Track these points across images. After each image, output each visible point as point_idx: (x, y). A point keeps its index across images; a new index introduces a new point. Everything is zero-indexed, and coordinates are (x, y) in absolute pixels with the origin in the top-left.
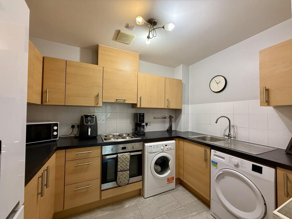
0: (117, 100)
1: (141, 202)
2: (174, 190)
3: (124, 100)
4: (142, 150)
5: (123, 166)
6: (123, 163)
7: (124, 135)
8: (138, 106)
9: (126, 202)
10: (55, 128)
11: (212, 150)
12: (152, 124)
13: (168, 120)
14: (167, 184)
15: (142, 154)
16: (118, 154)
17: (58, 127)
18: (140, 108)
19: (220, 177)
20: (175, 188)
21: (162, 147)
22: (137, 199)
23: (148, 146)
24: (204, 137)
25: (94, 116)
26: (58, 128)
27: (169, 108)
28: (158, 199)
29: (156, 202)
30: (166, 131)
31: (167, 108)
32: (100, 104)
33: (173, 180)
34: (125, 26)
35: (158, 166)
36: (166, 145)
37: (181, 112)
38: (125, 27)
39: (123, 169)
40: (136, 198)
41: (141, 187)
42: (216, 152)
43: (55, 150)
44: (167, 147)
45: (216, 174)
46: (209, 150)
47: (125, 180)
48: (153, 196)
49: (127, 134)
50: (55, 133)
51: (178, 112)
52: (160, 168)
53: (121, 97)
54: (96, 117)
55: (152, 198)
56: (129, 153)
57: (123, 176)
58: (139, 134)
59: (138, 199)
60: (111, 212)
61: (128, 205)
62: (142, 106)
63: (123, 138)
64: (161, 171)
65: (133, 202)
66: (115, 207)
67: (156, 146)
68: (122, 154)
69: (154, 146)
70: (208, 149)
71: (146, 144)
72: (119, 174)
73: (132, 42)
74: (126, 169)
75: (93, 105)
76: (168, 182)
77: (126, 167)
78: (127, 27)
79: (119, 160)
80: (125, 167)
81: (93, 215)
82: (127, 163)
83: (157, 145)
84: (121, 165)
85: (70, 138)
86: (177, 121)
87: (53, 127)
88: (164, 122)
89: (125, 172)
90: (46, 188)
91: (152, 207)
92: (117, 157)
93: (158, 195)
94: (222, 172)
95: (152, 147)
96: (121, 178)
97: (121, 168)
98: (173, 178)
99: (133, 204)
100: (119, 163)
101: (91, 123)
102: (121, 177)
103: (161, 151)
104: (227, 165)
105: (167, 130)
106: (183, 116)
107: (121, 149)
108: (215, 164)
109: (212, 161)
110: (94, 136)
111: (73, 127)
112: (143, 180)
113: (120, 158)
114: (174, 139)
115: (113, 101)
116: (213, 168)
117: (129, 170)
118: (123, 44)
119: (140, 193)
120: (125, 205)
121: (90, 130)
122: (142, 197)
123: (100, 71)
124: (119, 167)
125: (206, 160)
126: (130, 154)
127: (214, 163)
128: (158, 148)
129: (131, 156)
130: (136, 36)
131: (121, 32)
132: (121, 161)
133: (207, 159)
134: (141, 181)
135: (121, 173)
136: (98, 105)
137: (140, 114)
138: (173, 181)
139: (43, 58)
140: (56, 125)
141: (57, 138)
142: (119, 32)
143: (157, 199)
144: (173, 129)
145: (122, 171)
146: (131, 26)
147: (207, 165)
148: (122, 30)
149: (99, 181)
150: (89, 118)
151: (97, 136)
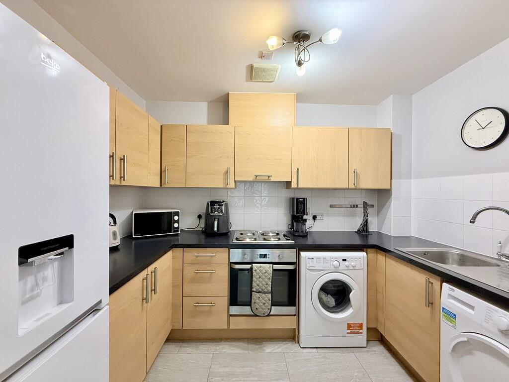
0: (257, 176)
1: (292, 352)
2: (365, 349)
3: (269, 176)
4: (297, 264)
5: (261, 285)
6: (261, 279)
7: (271, 234)
8: (294, 185)
9: (269, 344)
10: (176, 218)
11: (444, 284)
12: (325, 218)
13: (360, 210)
14: (348, 333)
15: (296, 269)
16: (254, 265)
17: (179, 217)
18: (297, 188)
19: (461, 349)
20: (365, 346)
21: (336, 263)
22: (287, 344)
23: (306, 257)
24: (442, 252)
25: (223, 202)
26: (179, 219)
27: (358, 187)
28: (326, 356)
29: (321, 360)
30: (356, 232)
31: (353, 187)
32: (232, 184)
33: (361, 329)
34: (257, 56)
35: (329, 296)
36: (344, 260)
37: (391, 195)
38: (259, 57)
39: (260, 290)
40: (287, 342)
41: (295, 327)
42: (454, 291)
43: (169, 247)
44: (346, 263)
45: (452, 340)
46: (439, 283)
47: (264, 307)
48: (316, 348)
49: (274, 233)
50: (176, 225)
51: (383, 195)
52: (333, 300)
53: (263, 171)
54: (226, 204)
55: (315, 350)
56: (271, 265)
57: (262, 301)
58: (296, 234)
59: (290, 344)
60: (242, 352)
61: (271, 349)
62: (301, 186)
63: (265, 239)
64: (334, 307)
65: (279, 348)
66: (250, 346)
67: (322, 259)
68: (259, 265)
69: (319, 258)
70: (437, 280)
71: (303, 254)
72: (255, 296)
73: (277, 77)
74: (266, 290)
75: (221, 186)
76: (349, 331)
77: (266, 288)
78: (262, 56)
79: (254, 273)
80: (263, 287)
81: (218, 348)
82: (267, 280)
83: (325, 258)
84: (258, 282)
85: (197, 232)
86: (381, 213)
87: (173, 217)
88: (354, 215)
89: (264, 295)
90: (155, 294)
91: (310, 365)
92: (251, 268)
93: (328, 349)
94: (466, 339)
95: (315, 259)
96: (258, 304)
97: (258, 287)
98: (361, 326)
99: (279, 350)
100: (254, 279)
101: (219, 213)
102: (258, 301)
103: (334, 269)
104: (481, 325)
105: (359, 230)
106: (395, 205)
107: (259, 256)
108: (452, 316)
109: (443, 308)
110: (224, 232)
111: (200, 217)
112: (298, 314)
113: (256, 271)
114: (365, 249)
115: (251, 179)
116: (445, 325)
117: (271, 293)
118: (264, 83)
119: (293, 336)
120: (265, 348)
121: (216, 223)
122: (297, 345)
123: (230, 133)
124: (254, 284)
125: (432, 304)
126: (273, 266)
127: (448, 315)
128: (327, 263)
129: (275, 270)
130: (280, 66)
131: (254, 66)
132: (258, 277)
133: (431, 302)
134: (294, 315)
135: (258, 295)
136: (229, 186)
137: (297, 199)
138: (361, 331)
139: (161, 126)
140: (177, 214)
141: (178, 231)
142: (251, 68)
143: (323, 355)
144: (372, 228)
145: (259, 292)
146: (268, 54)
147: (432, 313)
148: (255, 63)
149: (226, 300)
150: (216, 206)
151: (228, 232)
